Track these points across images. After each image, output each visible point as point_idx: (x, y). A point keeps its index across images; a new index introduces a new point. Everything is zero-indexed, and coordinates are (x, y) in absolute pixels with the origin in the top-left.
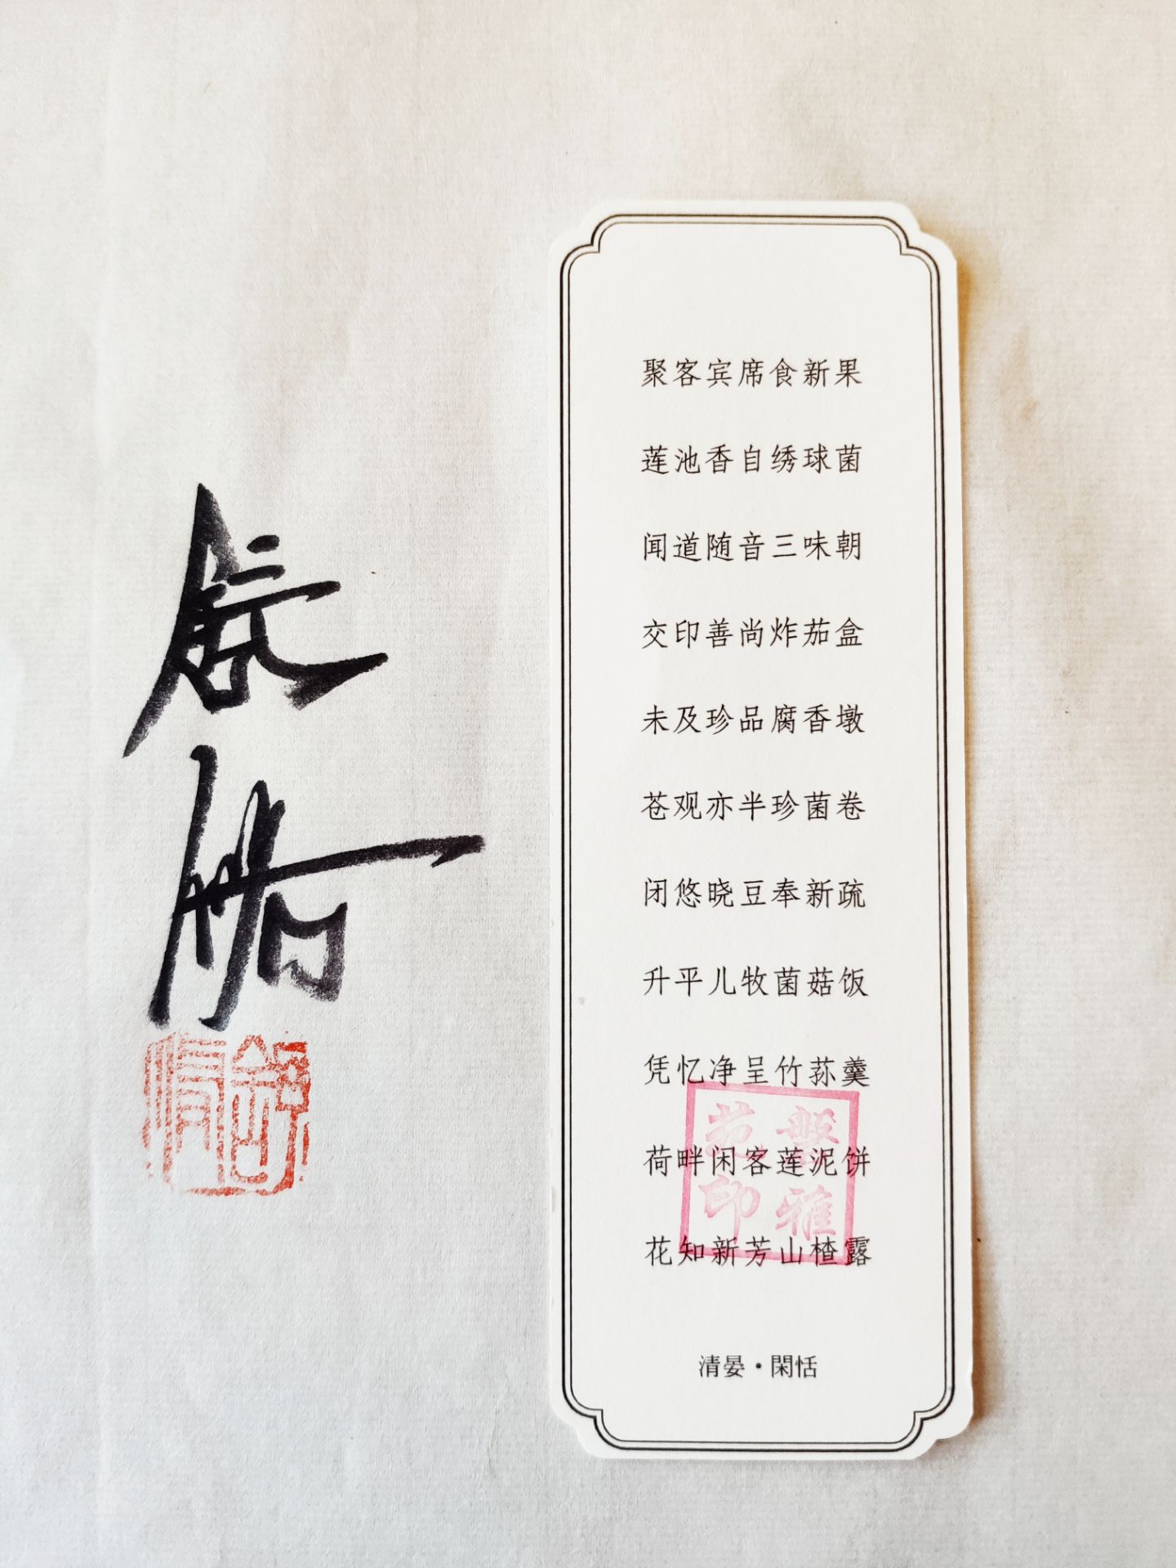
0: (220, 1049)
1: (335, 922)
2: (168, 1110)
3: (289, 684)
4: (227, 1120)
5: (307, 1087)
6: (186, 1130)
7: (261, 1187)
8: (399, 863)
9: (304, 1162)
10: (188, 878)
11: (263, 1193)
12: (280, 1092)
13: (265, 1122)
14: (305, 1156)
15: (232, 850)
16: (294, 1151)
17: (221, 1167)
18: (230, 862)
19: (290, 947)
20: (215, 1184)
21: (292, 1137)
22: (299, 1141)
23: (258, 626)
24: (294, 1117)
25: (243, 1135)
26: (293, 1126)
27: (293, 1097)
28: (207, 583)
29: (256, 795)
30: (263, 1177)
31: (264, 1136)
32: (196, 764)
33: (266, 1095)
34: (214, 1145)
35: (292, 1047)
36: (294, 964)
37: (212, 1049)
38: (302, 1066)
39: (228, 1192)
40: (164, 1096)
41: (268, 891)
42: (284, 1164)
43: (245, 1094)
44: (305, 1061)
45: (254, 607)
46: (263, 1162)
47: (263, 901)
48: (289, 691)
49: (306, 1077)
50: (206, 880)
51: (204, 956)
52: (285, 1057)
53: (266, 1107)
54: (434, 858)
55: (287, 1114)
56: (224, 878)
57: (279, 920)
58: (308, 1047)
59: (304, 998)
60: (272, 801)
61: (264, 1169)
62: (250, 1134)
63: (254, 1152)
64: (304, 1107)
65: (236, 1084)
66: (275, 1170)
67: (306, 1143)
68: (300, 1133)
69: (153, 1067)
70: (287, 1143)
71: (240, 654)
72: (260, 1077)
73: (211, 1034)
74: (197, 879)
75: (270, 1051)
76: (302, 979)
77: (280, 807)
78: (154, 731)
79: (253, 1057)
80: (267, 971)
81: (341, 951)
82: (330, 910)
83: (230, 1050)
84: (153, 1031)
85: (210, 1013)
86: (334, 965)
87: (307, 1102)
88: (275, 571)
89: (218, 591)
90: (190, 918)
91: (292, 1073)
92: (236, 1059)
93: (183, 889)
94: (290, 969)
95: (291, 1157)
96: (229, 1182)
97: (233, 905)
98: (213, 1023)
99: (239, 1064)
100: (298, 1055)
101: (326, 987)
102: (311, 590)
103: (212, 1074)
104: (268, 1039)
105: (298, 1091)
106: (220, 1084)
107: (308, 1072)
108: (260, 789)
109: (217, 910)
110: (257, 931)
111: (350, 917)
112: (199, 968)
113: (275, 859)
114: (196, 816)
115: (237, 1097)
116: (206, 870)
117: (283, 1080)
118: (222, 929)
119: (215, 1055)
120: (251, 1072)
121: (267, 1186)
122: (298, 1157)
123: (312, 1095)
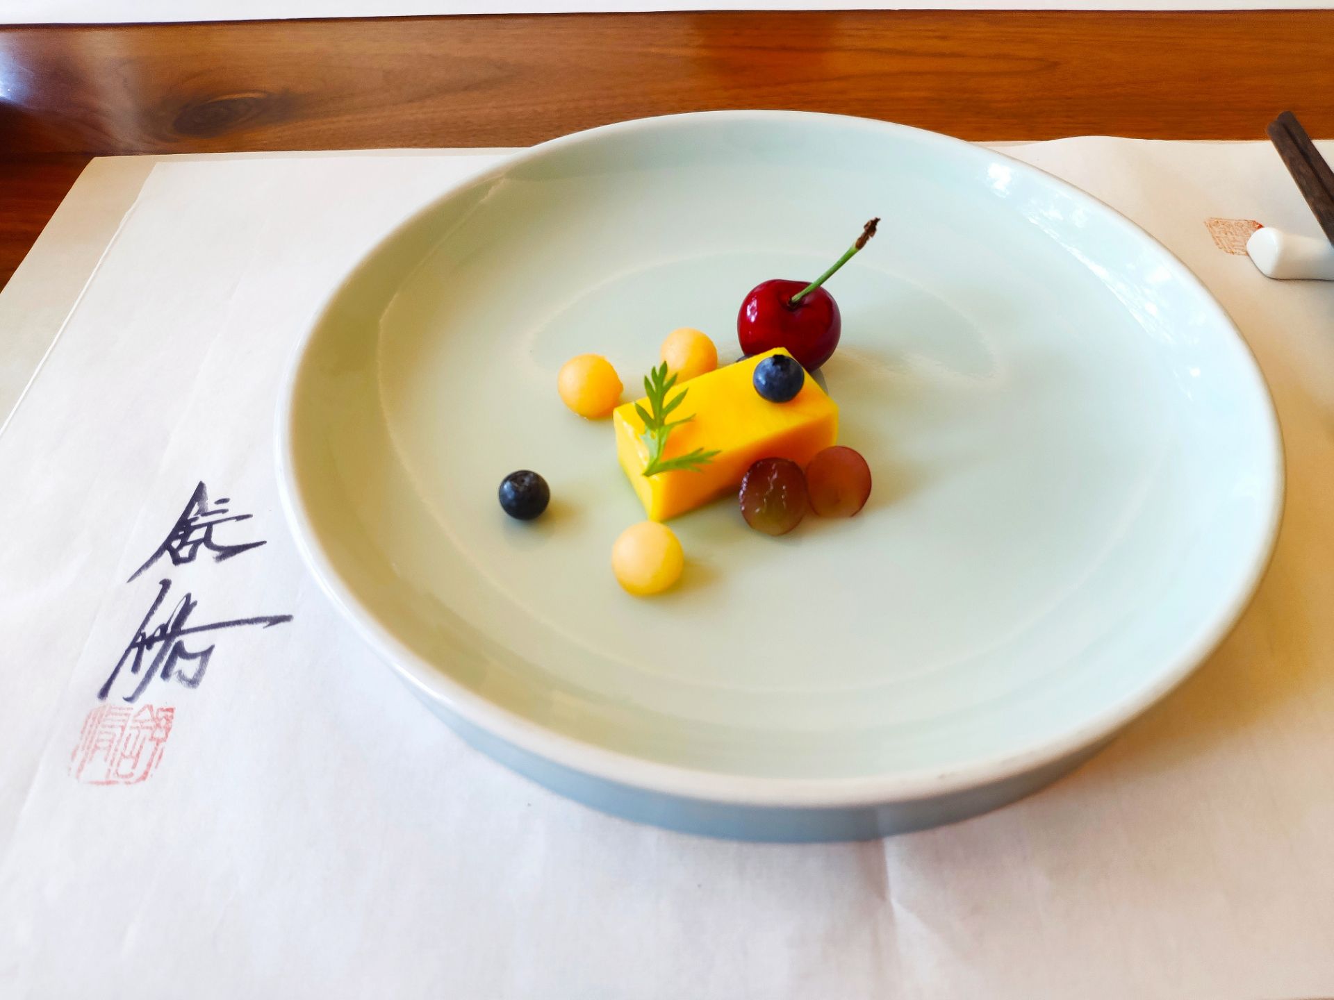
0: (129, 712)
1: (206, 653)
2: (91, 742)
3: (217, 553)
4: (122, 744)
5: (168, 730)
6: (97, 752)
7: (128, 780)
8: (247, 627)
10: (140, 633)
11: (129, 783)
12: (154, 732)
13: (141, 747)
14: (157, 764)
15: (165, 622)
16: (152, 761)
17: (109, 770)
18: (163, 628)
19: (180, 663)
20: (103, 779)
21: (153, 755)
22: (157, 756)
23: (209, 533)
24: (157, 744)
25: (127, 753)
26: (156, 749)
27: (160, 734)
28: (191, 516)
29: (185, 599)
30: (132, 775)
31: (138, 754)
32: (161, 586)
33: (147, 733)
34: (110, 758)
35: (168, 710)
36: (180, 672)
37: (125, 711)
38: (168, 720)
39: (109, 783)
40: (91, 735)
41: (177, 639)
42: (145, 768)
43: (135, 732)
44: (172, 717)
45: (209, 526)
46: (134, 766)
47: (173, 644)
48: (215, 556)
49: (170, 724)
50: (148, 636)
51: (135, 668)
52: (162, 714)
53: (144, 739)
54: (265, 624)
55: (154, 743)
56: (158, 634)
57: (179, 651)
58: (175, 711)
59: (181, 688)
60: (192, 601)
61: (133, 771)
62: (131, 753)
63: (131, 762)
64: (164, 740)
65: (132, 728)
66: (139, 772)
67: (160, 757)
68: (158, 752)
69: (90, 721)
70: (149, 757)
71: (196, 543)
72: (146, 724)
73: (127, 704)
74: (144, 635)
75: (155, 711)
76: (181, 677)
77: (195, 603)
78: (145, 573)
79: (147, 715)
80: (165, 675)
81: (205, 667)
82: (205, 648)
83: (133, 713)
84: (98, 703)
85: (129, 695)
86: (200, 672)
87: (167, 737)
88: (224, 511)
89: (195, 519)
90: (134, 651)
91: (163, 722)
92: (135, 716)
93: (136, 638)
94: (177, 674)
95: (149, 765)
96: (112, 778)
97: (158, 646)
98: (129, 700)
99: (137, 718)
100: (169, 714)
101: (193, 683)
102: (239, 518)
103: (123, 724)
104: (156, 707)
105: (164, 732)
106: (123, 728)
107: (172, 722)
108: (188, 597)
109: (149, 647)
110: (166, 658)
111: (214, 651)
112: (131, 674)
113: (185, 627)
114: (154, 607)
115: (130, 735)
116: (149, 631)
117: (158, 726)
118: (149, 656)
119: (126, 715)
120: (141, 722)
121: (132, 780)
122: (154, 764)
123: (171, 734)
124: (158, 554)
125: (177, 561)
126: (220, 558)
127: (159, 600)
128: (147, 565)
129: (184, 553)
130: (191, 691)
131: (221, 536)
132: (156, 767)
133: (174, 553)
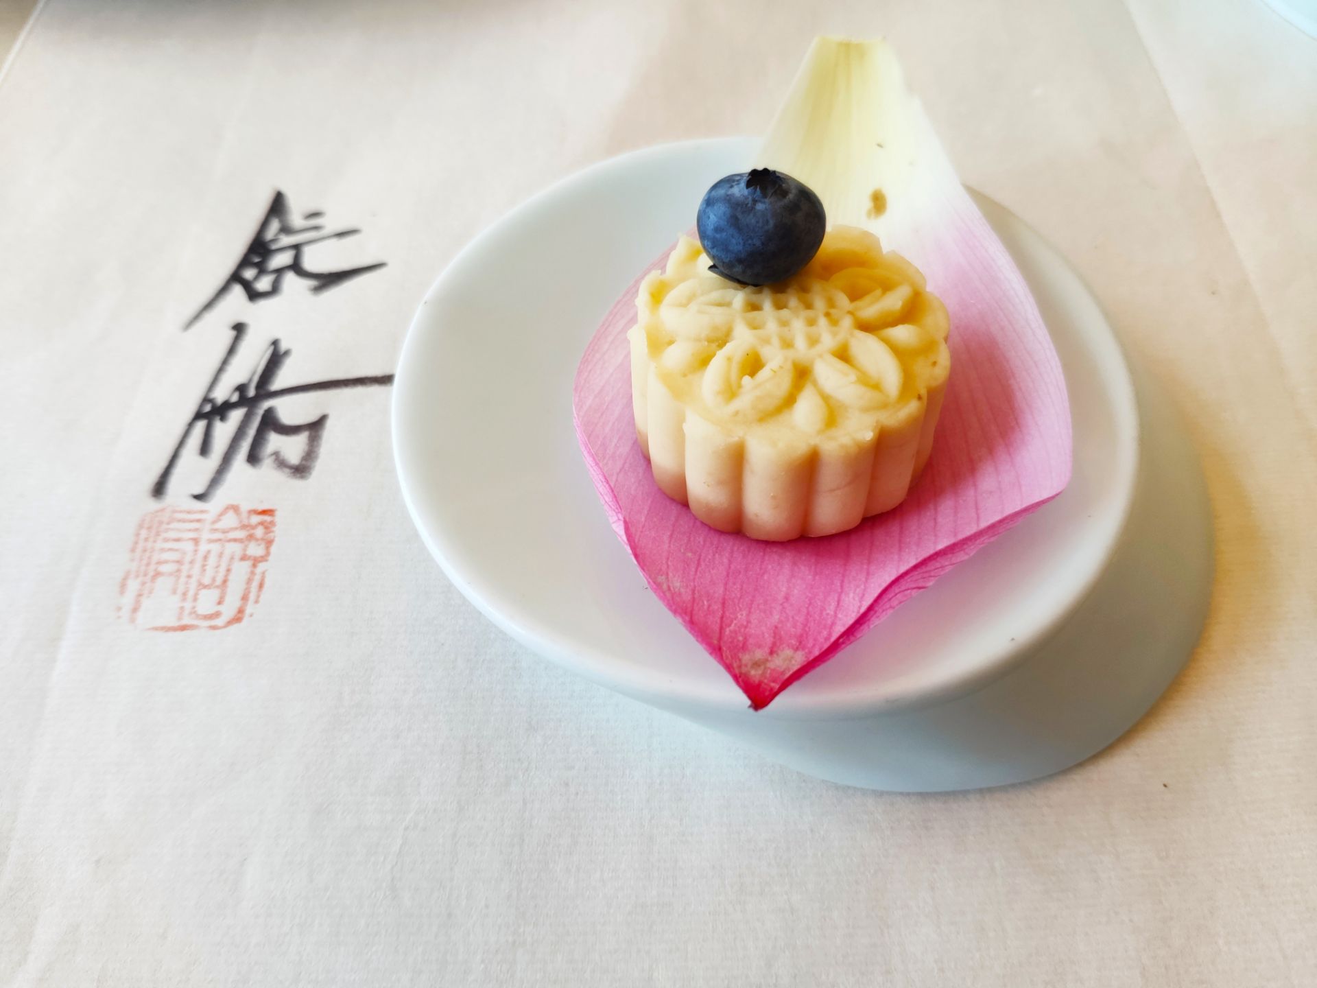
0: (203, 516)
1: (315, 427)
2: (148, 564)
3: (312, 283)
4: (197, 566)
5: (269, 543)
6: (160, 580)
7: (213, 623)
10: (206, 400)
11: (214, 628)
12: (246, 547)
13: (228, 570)
14: (258, 596)
15: (245, 381)
16: (249, 592)
17: (182, 608)
18: (241, 389)
19: (275, 441)
20: (175, 623)
21: (249, 581)
22: (255, 584)
23: (298, 257)
24: (254, 566)
25: (207, 581)
26: (253, 573)
27: (255, 550)
28: (269, 236)
29: (271, 346)
30: (217, 615)
31: (225, 582)
32: (233, 333)
33: (236, 548)
34: (181, 589)
35: (264, 512)
36: (276, 454)
37: (196, 516)
38: (268, 527)
39: (183, 628)
40: (147, 554)
41: (267, 404)
42: (238, 604)
43: (215, 548)
44: (272, 523)
45: (297, 248)
46: (220, 603)
47: (260, 412)
48: (313, 287)
49: (272, 535)
50: (219, 401)
51: (205, 449)
52: (255, 519)
53: (232, 558)
55: (247, 565)
56: (234, 398)
57: (270, 422)
58: (278, 514)
59: (282, 478)
60: (283, 348)
61: (220, 608)
62: (213, 581)
63: (214, 594)
64: (264, 558)
65: (211, 541)
66: (228, 610)
67: (261, 586)
68: (257, 578)
69: (144, 533)
70: (244, 586)
71: (279, 272)
72: (232, 535)
73: (198, 505)
74: (213, 401)
75: (244, 515)
76: (281, 463)
77: (287, 353)
78: (209, 316)
79: (230, 520)
80: (253, 458)
81: (318, 446)
82: (311, 417)
83: (209, 517)
84: (153, 505)
85: (199, 490)
86: (310, 455)
87: (268, 554)
89: (273, 240)
90: (201, 425)
91: (259, 532)
92: (214, 522)
93: (201, 406)
94: (274, 457)
95: (245, 598)
96: (187, 621)
97: (236, 415)
98: (198, 497)
99: (217, 526)
100: (267, 518)
101: (301, 470)
102: (341, 235)
103: (192, 535)
104: (245, 507)
105: (263, 546)
106: (196, 541)
107: (273, 532)
108: (275, 343)
109: (223, 419)
110: (252, 432)
111: (329, 425)
112: (201, 459)
113: (278, 383)
114: (225, 362)
115: (209, 552)
116: (222, 393)
117: (251, 537)
118: (224, 431)
119: (198, 521)
120: (224, 532)
121: (219, 622)
122: (252, 597)
123: (273, 549)
124: (224, 290)
125: (253, 295)
126: (317, 289)
127: (232, 350)
128: (209, 305)
129: (263, 284)
130: (297, 483)
131: (317, 259)
132: (257, 602)
133: (248, 286)
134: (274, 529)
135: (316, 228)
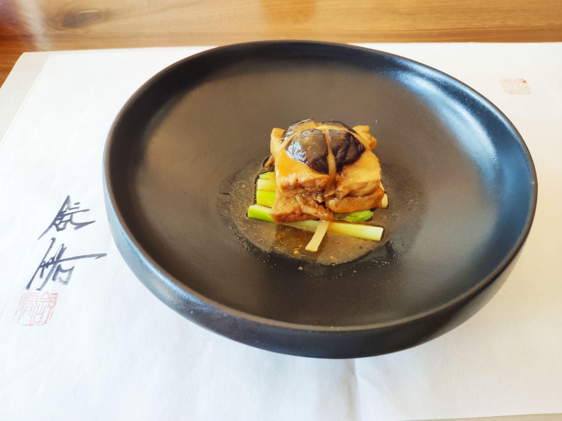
0: (39, 295)
1: (71, 270)
2: (23, 307)
3: (75, 226)
4: (36, 309)
6: (26, 312)
7: (38, 324)
8: (88, 259)
9: (50, 318)
10: (43, 261)
11: (39, 325)
12: (49, 304)
13: (44, 310)
15: (54, 256)
16: (49, 316)
17: (31, 320)
18: (53, 259)
19: (60, 274)
20: (29, 324)
21: (49, 313)
22: (51, 314)
23: (71, 217)
24: (51, 309)
25: (38, 312)
26: (50, 311)
27: (52, 304)
30: (40, 321)
31: (43, 313)
32: (52, 241)
33: (47, 304)
34: (31, 314)
35: (55, 294)
36: (60, 278)
37: (37, 295)
38: (56, 298)
39: (31, 325)
40: (23, 305)
41: (59, 264)
42: (46, 319)
43: (41, 303)
45: (72, 214)
46: (41, 318)
47: (57, 266)
50: (46, 262)
51: (41, 276)
52: (53, 296)
53: (45, 307)
54: (96, 257)
55: (49, 308)
56: (51, 261)
57: (59, 269)
58: (58, 295)
59: (61, 284)
62: (40, 312)
63: (40, 316)
64: (54, 307)
65: (40, 302)
66: (43, 320)
67: (52, 314)
68: (51, 312)
69: (23, 299)
71: (66, 221)
72: (46, 300)
73: (38, 291)
75: (50, 295)
76: (61, 280)
77: (66, 248)
78: (45, 235)
79: (46, 296)
80: (54, 279)
81: (71, 275)
82: (70, 267)
84: (26, 291)
85: (39, 287)
86: (69, 278)
87: (55, 306)
89: (65, 211)
90: (41, 269)
91: (53, 299)
92: (42, 297)
93: (41, 263)
94: (59, 279)
95: (48, 318)
96: (32, 323)
97: (51, 266)
98: (38, 289)
99: (42, 298)
100: (56, 296)
101: (66, 283)
102: (84, 211)
103: (36, 300)
104: (50, 293)
105: (54, 304)
106: (36, 302)
108: (63, 245)
109: (47, 267)
110: (54, 271)
111: (74, 269)
112: (40, 279)
113: (62, 258)
114: (49, 250)
115: (39, 305)
116: (47, 260)
117: (51, 301)
118: (47, 271)
119: (37, 296)
120: (44, 299)
121: (40, 324)
122: (49, 317)
123: (56, 304)
124: (50, 227)
125: (59, 230)
126: (76, 228)
127: (51, 247)
128: (46, 232)
129: (61, 226)
130: (65, 286)
131: (78, 218)
133: (57, 226)
134: (57, 299)
135: (78, 208)
